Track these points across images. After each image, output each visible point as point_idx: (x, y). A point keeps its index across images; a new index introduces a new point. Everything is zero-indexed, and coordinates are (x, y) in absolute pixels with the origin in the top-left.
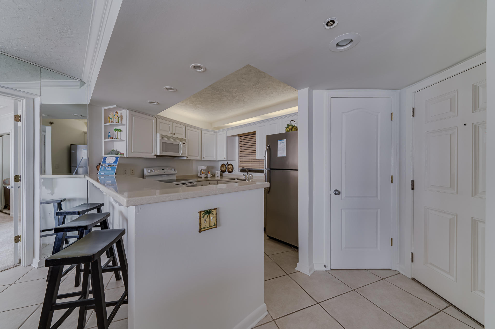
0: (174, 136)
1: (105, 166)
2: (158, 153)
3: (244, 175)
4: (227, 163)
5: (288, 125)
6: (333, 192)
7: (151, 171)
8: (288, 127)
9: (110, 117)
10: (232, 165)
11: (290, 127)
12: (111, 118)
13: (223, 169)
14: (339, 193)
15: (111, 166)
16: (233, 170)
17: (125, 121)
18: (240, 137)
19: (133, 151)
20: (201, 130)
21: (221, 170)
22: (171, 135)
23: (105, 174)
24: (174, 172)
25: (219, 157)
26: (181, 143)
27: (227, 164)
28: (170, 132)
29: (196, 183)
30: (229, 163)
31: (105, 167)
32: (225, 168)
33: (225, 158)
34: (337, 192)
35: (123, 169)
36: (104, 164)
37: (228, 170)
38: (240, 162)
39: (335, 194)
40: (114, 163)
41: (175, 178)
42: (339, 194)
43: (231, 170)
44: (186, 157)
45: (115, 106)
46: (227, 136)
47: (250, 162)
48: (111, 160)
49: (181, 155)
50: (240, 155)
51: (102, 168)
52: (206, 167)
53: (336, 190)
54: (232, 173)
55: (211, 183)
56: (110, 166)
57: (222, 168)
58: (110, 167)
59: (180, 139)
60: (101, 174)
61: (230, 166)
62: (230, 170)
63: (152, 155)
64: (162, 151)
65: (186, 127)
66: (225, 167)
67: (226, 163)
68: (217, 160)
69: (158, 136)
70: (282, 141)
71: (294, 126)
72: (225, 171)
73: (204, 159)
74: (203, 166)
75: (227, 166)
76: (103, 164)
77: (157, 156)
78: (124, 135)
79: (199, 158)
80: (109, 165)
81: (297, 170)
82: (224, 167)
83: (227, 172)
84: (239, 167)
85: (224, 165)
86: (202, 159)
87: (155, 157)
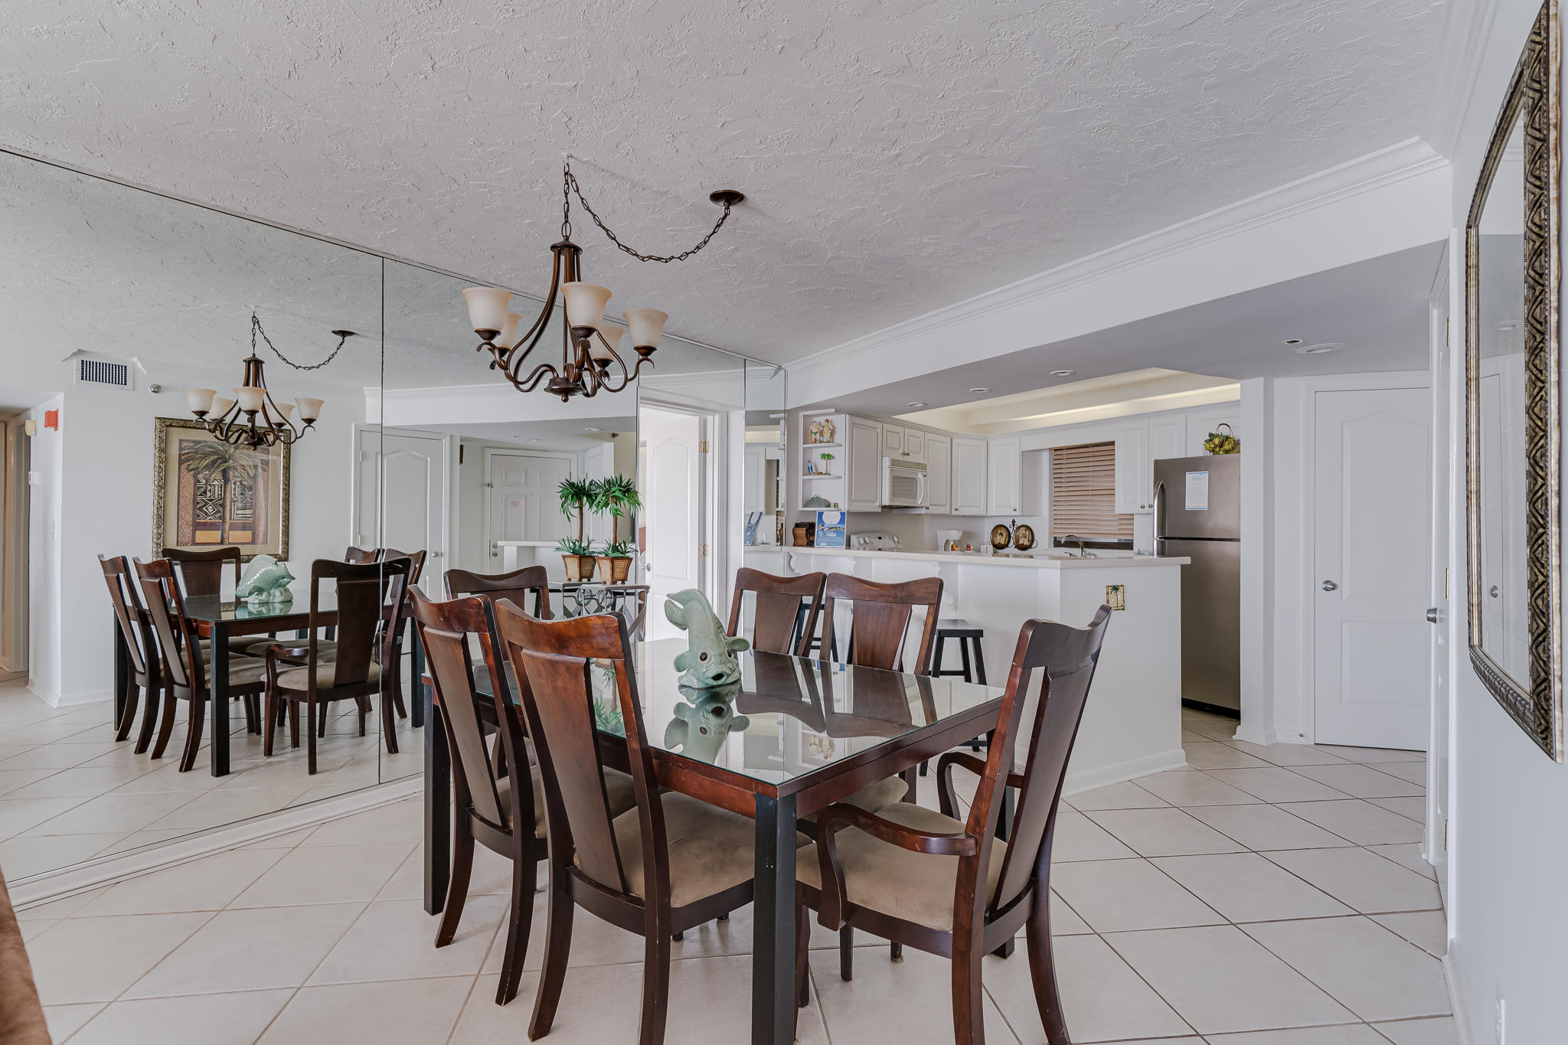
0: (907, 459)
1: (824, 529)
2: (886, 502)
3: (1071, 555)
4: (1014, 522)
5: (1211, 435)
6: (1321, 586)
8: (1211, 440)
9: (814, 431)
10: (1028, 528)
11: (1217, 441)
12: (815, 433)
13: (1001, 539)
14: (1334, 587)
15: (835, 530)
16: (1033, 542)
17: (841, 436)
18: (1056, 450)
19: (853, 498)
20: (952, 436)
21: (993, 542)
22: (902, 458)
25: (994, 508)
26: (920, 475)
27: (1014, 525)
28: (900, 451)
30: (1018, 523)
31: (824, 532)
32: (1004, 537)
33: (1015, 510)
34: (1329, 586)
36: (822, 524)
37: (1017, 540)
38: (1056, 520)
39: (1326, 589)
40: (839, 523)
42: (1333, 589)
43: (1026, 543)
44: (924, 509)
45: (833, 410)
46: (1022, 450)
47: (1090, 522)
49: (919, 502)
50: (1055, 502)
51: (819, 532)
52: (961, 533)
53: (1327, 582)
54: (1029, 551)
56: (833, 530)
57: (996, 536)
58: (834, 532)
59: (919, 466)
60: (821, 544)
61: (1022, 531)
62: (1024, 541)
63: (876, 507)
64: (892, 495)
65: (926, 433)
66: (1005, 535)
67: (1008, 523)
68: (989, 515)
69: (887, 462)
70: (1196, 475)
71: (1227, 438)
72: (1006, 546)
73: (957, 513)
74: (953, 532)
75: (1011, 530)
76: (820, 525)
77: (883, 507)
78: (839, 466)
79: (946, 510)
80: (832, 528)
81: (1238, 540)
82: (1001, 534)
83: (1012, 549)
84: (1051, 533)
85: (1004, 529)
86: (954, 513)
87: (880, 510)
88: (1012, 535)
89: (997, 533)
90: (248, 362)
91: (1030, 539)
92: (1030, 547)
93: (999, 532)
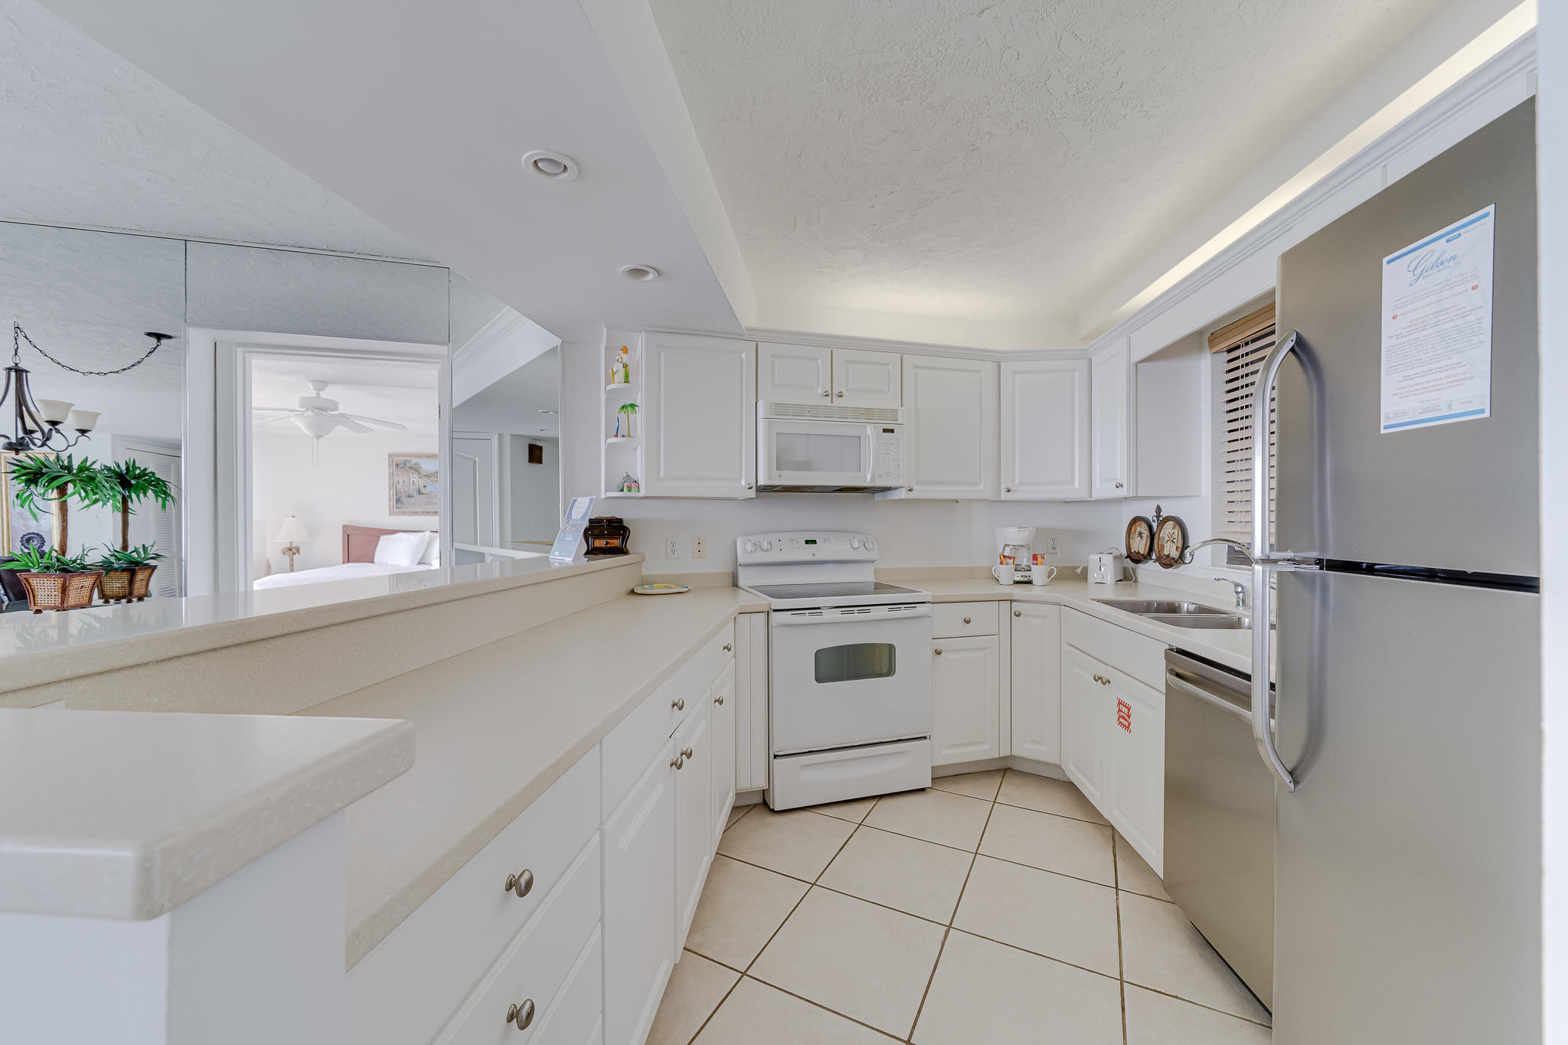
0: (838, 402)
1: (566, 529)
2: (769, 479)
3: (1237, 585)
4: (1159, 510)
7: (758, 549)
10: (1179, 522)
13: (1140, 545)
16: (1185, 551)
19: (662, 474)
20: (997, 359)
21: (1127, 548)
22: (827, 401)
23: (559, 555)
24: (867, 556)
26: (869, 429)
27: (1158, 517)
28: (820, 391)
29: (921, 608)
32: (1145, 539)
33: (1119, 486)
35: (666, 538)
37: (1162, 549)
40: (582, 517)
41: (872, 579)
43: (1175, 554)
44: (904, 491)
48: (580, 510)
49: (869, 480)
54: (1180, 571)
55: (1027, 615)
56: (574, 529)
57: (1132, 540)
58: (573, 533)
59: (868, 414)
60: (555, 553)
61: (1170, 528)
62: (1171, 550)
63: (741, 488)
64: (775, 466)
65: (905, 357)
66: (1144, 535)
68: (1095, 496)
69: (761, 408)
72: (1147, 557)
73: (1010, 496)
74: (1014, 530)
75: (1155, 525)
77: (762, 488)
79: (981, 491)
80: (574, 526)
81: (1537, 588)
82: (1140, 534)
83: (1154, 564)
85: (1144, 524)
86: (1004, 496)
87: (752, 493)
88: (1155, 537)
90: (10, 369)
92: (1179, 561)
93: (1137, 530)
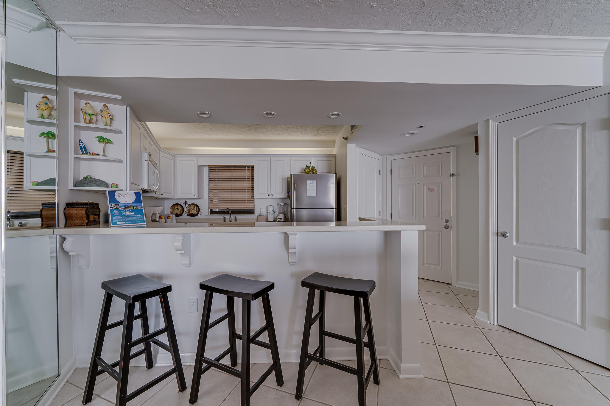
1: (119, 208)
4: (186, 202)
5: (307, 166)
10: (196, 205)
11: (310, 169)
13: (177, 212)
15: (132, 208)
16: (199, 212)
18: (210, 167)
19: (131, 181)
21: (172, 213)
23: (125, 223)
26: (156, 171)
27: (186, 204)
28: (148, 152)
30: (189, 202)
31: (119, 211)
33: (186, 196)
36: (116, 205)
37: (189, 212)
38: (211, 201)
43: (195, 212)
46: (199, 165)
48: (127, 198)
49: (156, 189)
50: (210, 192)
51: (114, 211)
54: (197, 217)
56: (130, 208)
57: (174, 210)
58: (132, 211)
59: (156, 164)
60: (118, 223)
61: (192, 207)
62: (193, 212)
66: (180, 209)
67: (182, 202)
70: (311, 182)
71: (314, 168)
72: (181, 214)
74: (158, 208)
75: (184, 206)
76: (113, 204)
77: (143, 190)
80: (128, 207)
82: (178, 209)
83: (185, 216)
84: (209, 207)
85: (179, 206)
88: (185, 209)
89: (174, 208)
91: (197, 210)
92: (197, 215)
93: (176, 207)
